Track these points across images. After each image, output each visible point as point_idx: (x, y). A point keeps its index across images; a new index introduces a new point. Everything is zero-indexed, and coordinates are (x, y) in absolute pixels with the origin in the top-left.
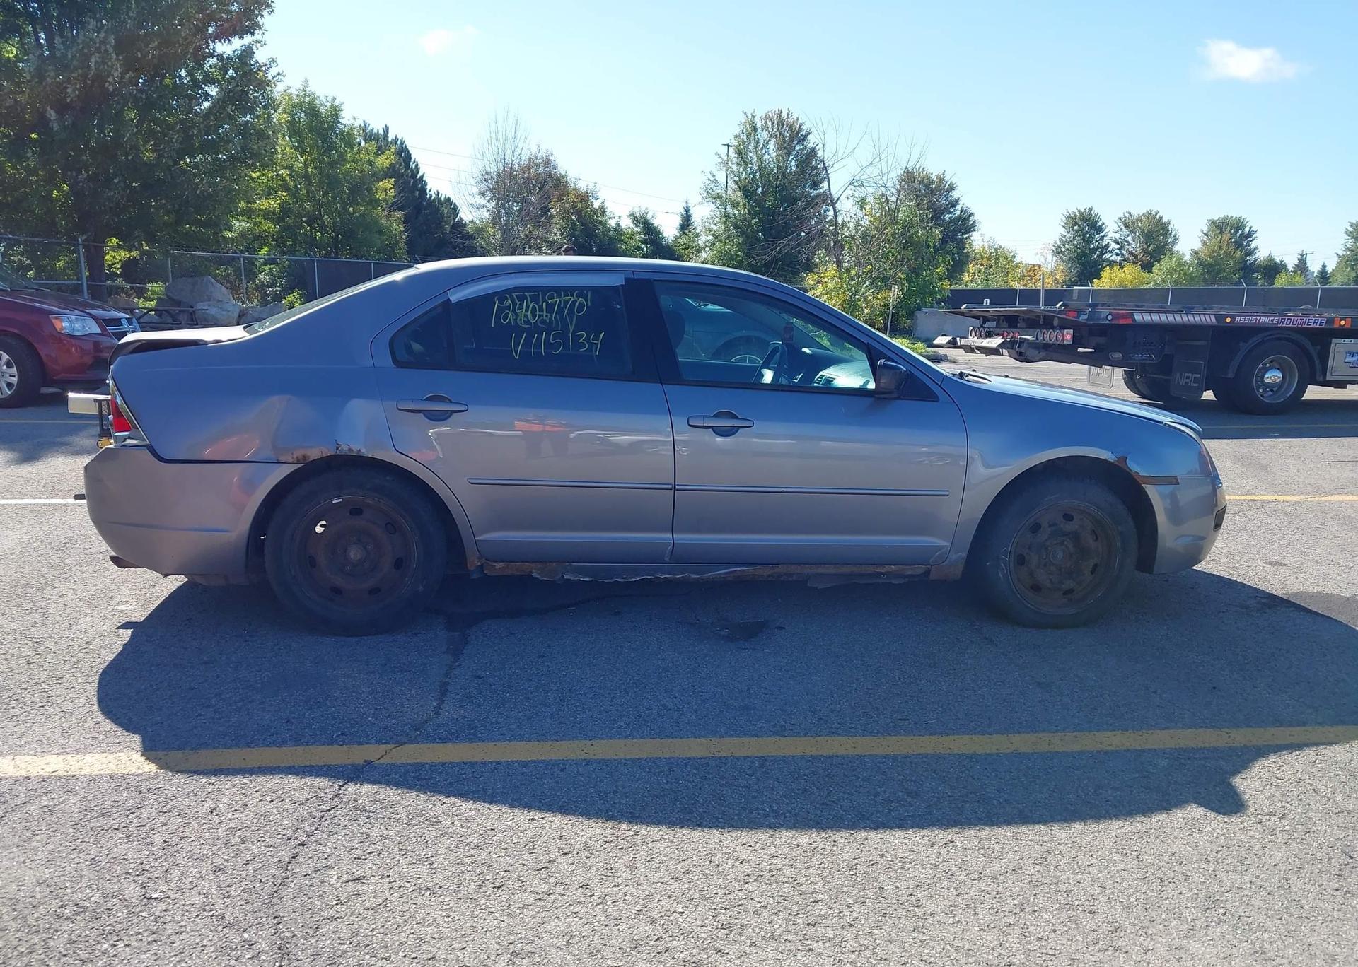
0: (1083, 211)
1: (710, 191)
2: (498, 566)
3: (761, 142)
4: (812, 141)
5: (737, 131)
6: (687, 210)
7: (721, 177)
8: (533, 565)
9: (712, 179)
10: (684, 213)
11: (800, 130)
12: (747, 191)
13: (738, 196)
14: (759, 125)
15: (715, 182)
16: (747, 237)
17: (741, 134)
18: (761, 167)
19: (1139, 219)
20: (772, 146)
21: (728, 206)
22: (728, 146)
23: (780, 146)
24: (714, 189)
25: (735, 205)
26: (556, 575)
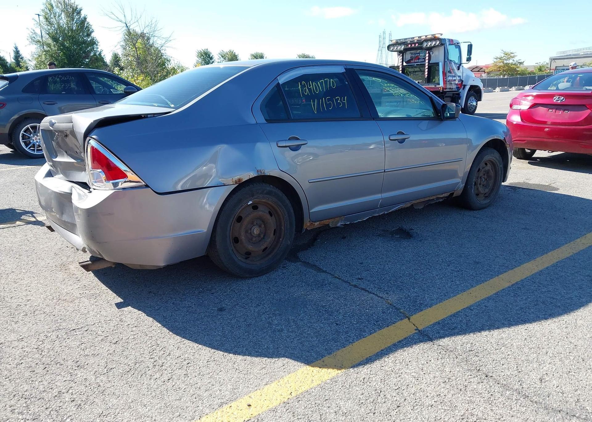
0: (204, 50)
1: (33, 38)
2: (316, 224)
3: (57, 14)
4: (83, 14)
5: (43, 7)
6: (16, 48)
7: (38, 31)
8: (330, 220)
9: (33, 32)
10: (15, 50)
11: (77, 8)
12: (55, 39)
13: (50, 41)
14: (54, 5)
15: (35, 33)
16: (59, 62)
17: (46, 10)
18: (59, 27)
19: (227, 53)
20: (63, 15)
21: (44, 46)
22: (39, 15)
23: (68, 16)
24: (35, 37)
25: (49, 45)
26: (338, 224)
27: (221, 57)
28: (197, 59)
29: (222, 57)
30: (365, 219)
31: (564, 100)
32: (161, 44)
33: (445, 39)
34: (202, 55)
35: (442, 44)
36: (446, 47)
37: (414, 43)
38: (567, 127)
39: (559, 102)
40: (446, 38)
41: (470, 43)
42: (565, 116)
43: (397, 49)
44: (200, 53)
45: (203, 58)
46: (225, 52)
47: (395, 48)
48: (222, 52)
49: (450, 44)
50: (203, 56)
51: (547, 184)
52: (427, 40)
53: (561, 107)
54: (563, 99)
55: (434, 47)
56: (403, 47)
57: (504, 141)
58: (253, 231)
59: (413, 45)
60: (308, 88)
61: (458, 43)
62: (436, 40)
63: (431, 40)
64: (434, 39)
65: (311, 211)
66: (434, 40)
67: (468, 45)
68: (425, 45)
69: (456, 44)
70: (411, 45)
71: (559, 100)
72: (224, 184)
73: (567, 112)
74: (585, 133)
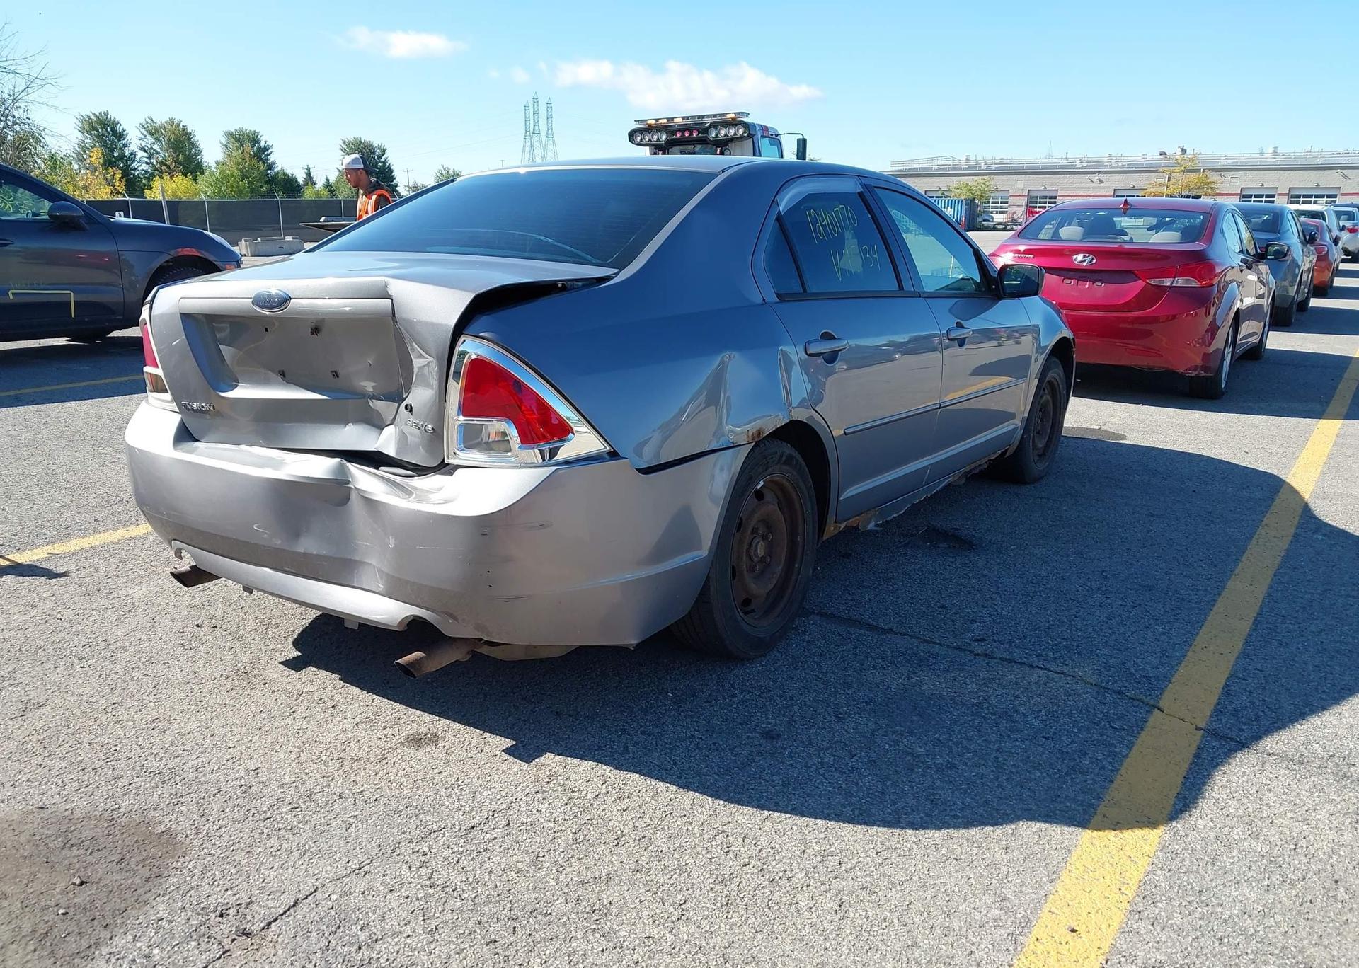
0: (98, 115)
8: (861, 517)
19: (163, 127)
26: (868, 524)
27: (145, 133)
28: (80, 136)
29: (152, 134)
30: (902, 512)
31: (1094, 261)
32: (12, 93)
33: (753, 125)
34: (94, 129)
35: (750, 136)
36: (756, 142)
37: (688, 130)
38: (1101, 314)
39: (1085, 264)
40: (756, 122)
41: (800, 137)
42: (1099, 291)
43: (650, 140)
44: (89, 121)
45: (98, 136)
46: (159, 122)
47: (647, 138)
48: (149, 121)
49: (763, 136)
50: (98, 131)
51: (1097, 427)
52: (714, 125)
53: (1088, 275)
54: (1093, 259)
55: (733, 139)
56: (664, 137)
57: (1072, 341)
58: (756, 550)
59: (687, 134)
60: (822, 225)
61: (777, 135)
62: (737, 125)
63: (726, 124)
64: (735, 123)
65: (841, 498)
66: (733, 125)
67: (798, 140)
68: (713, 134)
69: (774, 136)
70: (683, 134)
71: (1085, 261)
72: (733, 443)
73: (1100, 284)
74: (1122, 325)
